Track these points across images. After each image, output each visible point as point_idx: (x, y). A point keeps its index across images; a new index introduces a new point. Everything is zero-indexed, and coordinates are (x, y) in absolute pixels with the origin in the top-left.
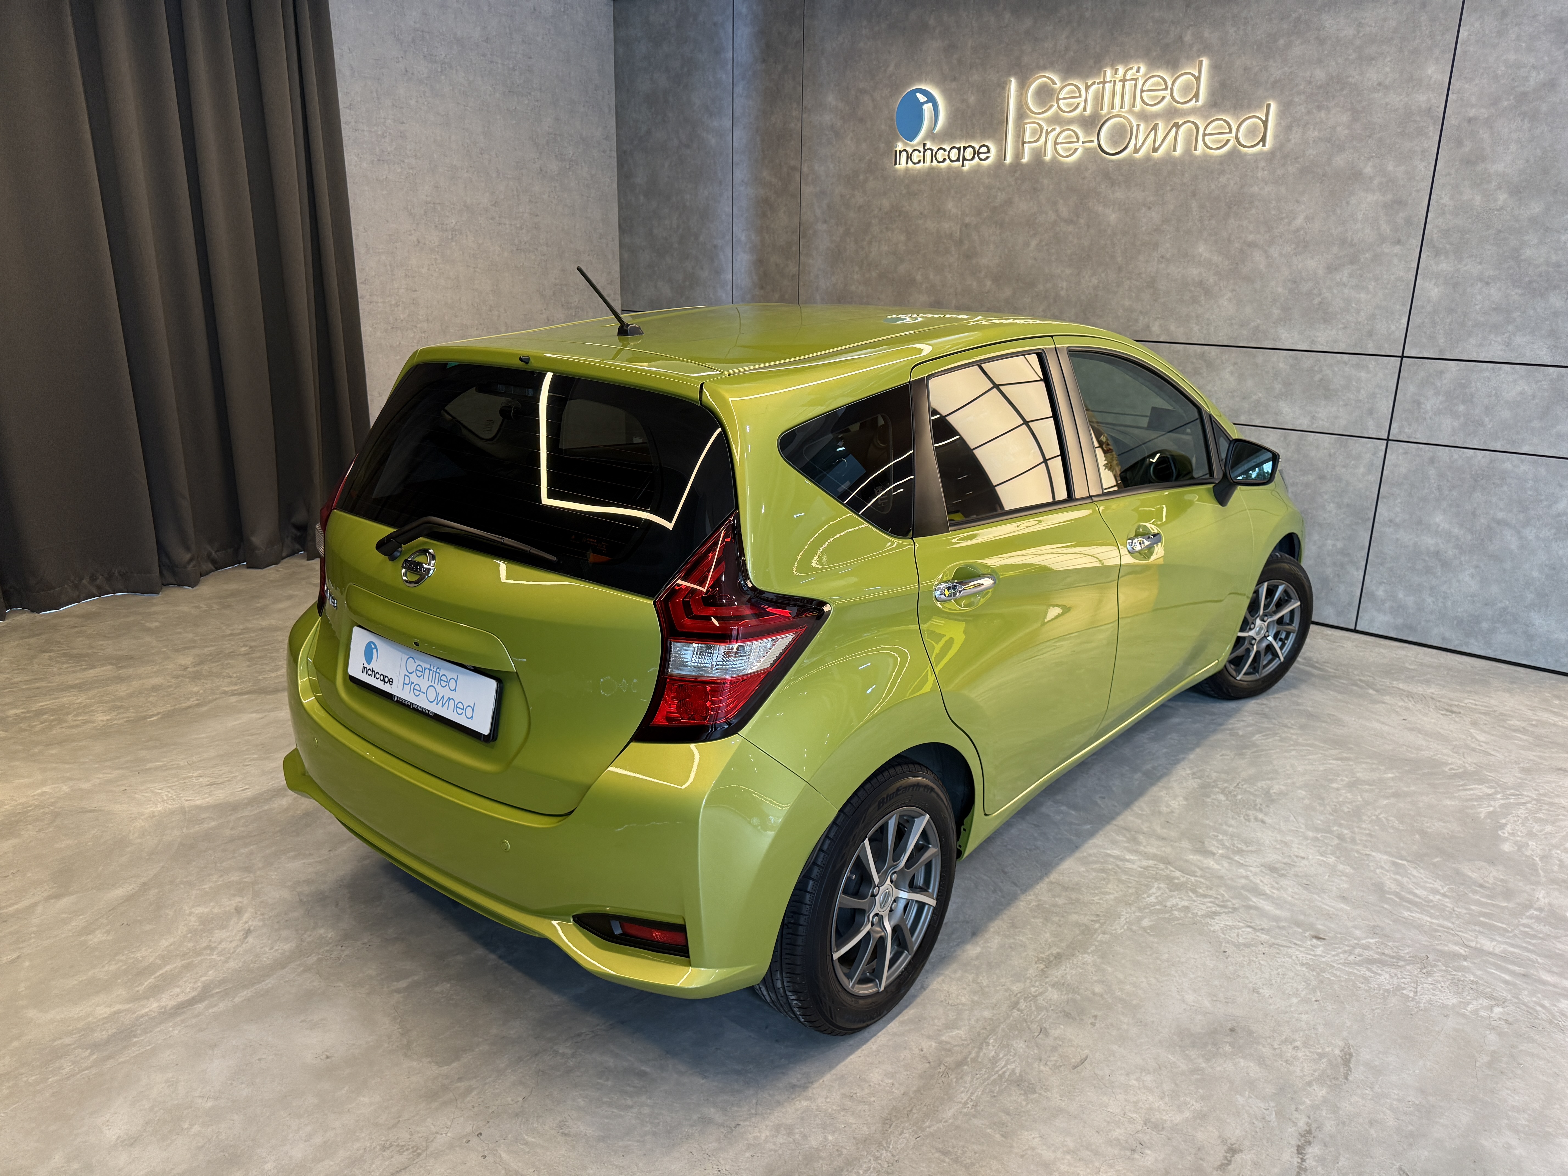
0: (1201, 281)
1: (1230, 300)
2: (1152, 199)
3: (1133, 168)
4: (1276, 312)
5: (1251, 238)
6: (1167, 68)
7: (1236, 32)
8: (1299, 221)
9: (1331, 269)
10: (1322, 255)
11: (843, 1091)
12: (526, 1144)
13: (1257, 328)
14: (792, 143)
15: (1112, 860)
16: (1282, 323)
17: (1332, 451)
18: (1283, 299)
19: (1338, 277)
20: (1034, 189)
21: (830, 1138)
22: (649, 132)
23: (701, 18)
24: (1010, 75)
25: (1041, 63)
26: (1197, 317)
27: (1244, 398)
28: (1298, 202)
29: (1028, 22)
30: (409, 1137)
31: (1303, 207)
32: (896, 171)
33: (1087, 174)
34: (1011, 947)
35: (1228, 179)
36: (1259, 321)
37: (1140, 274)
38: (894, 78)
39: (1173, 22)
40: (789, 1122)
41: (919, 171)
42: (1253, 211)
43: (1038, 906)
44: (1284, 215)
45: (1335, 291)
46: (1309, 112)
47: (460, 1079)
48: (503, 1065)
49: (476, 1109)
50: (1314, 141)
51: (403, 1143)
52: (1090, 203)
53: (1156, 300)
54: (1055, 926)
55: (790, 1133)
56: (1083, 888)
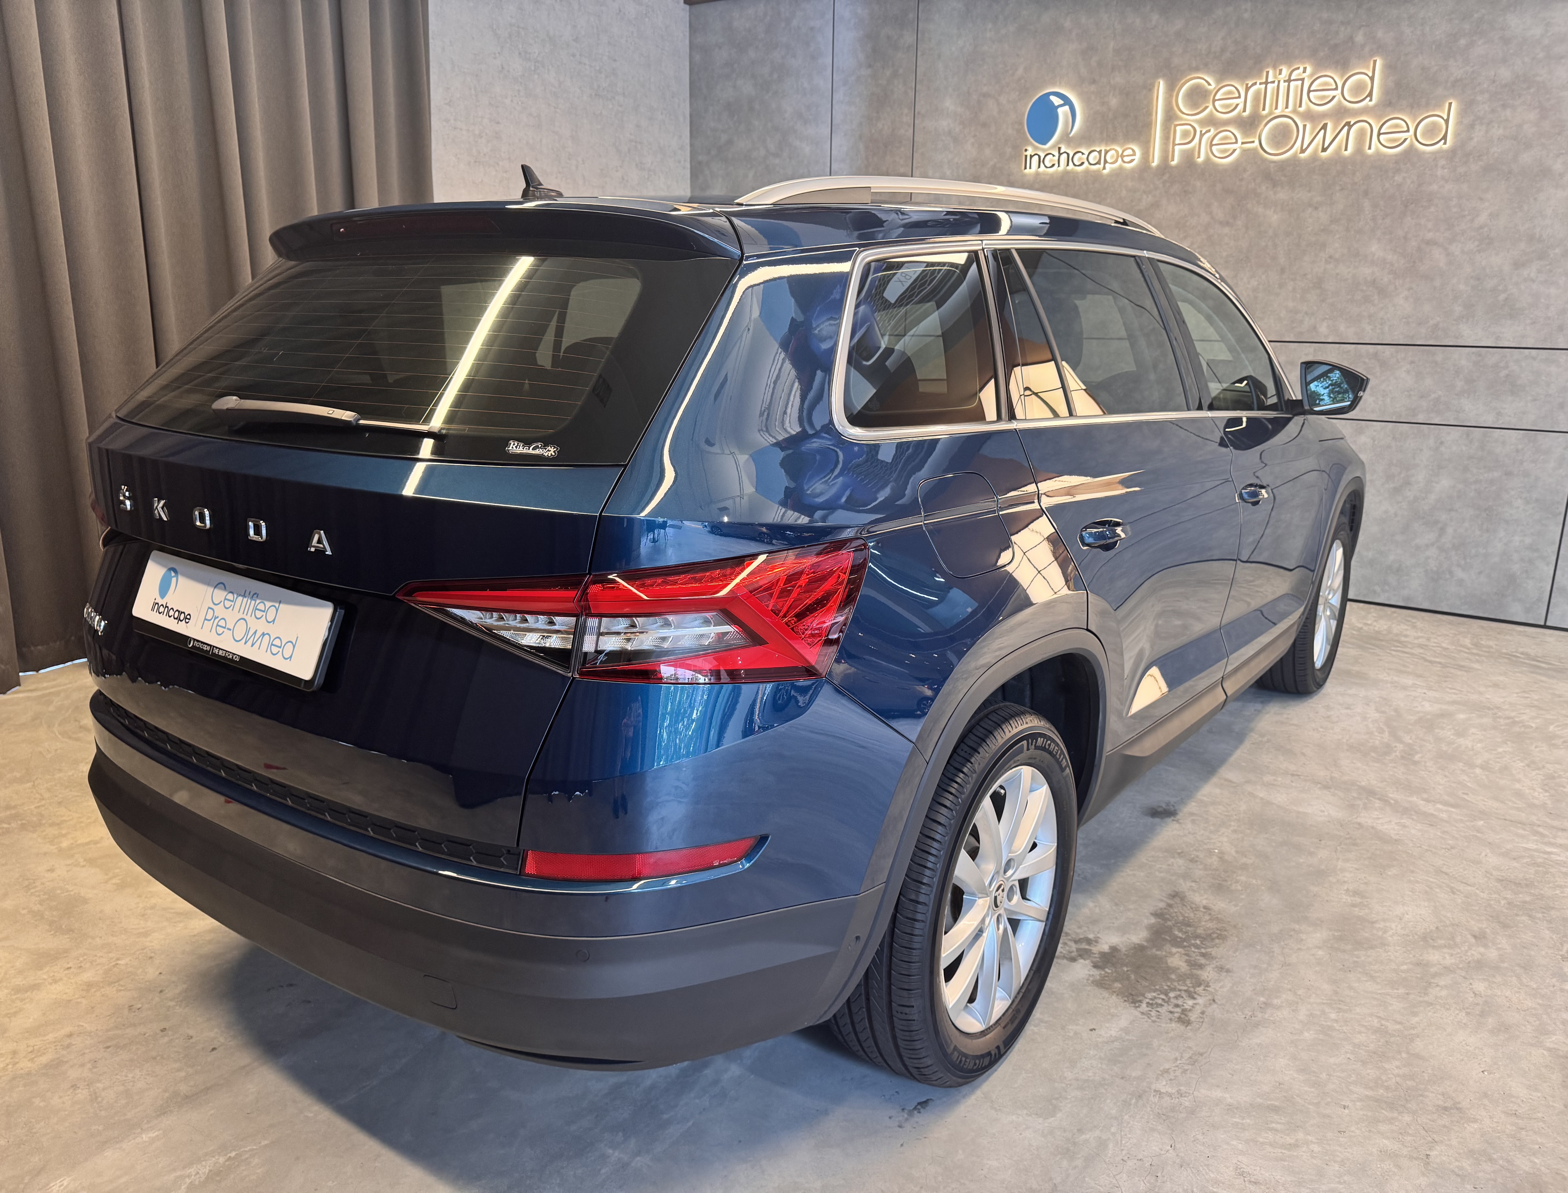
0: (1374, 280)
1: (1406, 298)
2: (1319, 199)
3: (1298, 168)
4: (1458, 309)
5: (1430, 236)
6: (1336, 68)
7: (1412, 32)
8: (1483, 218)
9: (1518, 265)
10: (1508, 252)
11: (1500, 1107)
13: (1436, 326)
14: (902, 149)
16: (1464, 320)
17: (1520, 447)
18: (1465, 296)
19: (1525, 273)
20: (1185, 191)
22: (730, 142)
23: (795, 23)
24: (1156, 76)
25: (1194, 65)
26: (1370, 316)
27: (1422, 397)
28: (1481, 199)
29: (1179, 24)
31: (1487, 204)
32: (1025, 175)
33: (1245, 176)
35: (1404, 178)
36: (1439, 319)
37: (1305, 275)
38: (1023, 81)
39: (1342, 23)
40: (1477, 1146)
41: (1052, 175)
42: (1432, 209)
44: (1466, 213)
45: (1523, 287)
46: (1493, 111)
47: (1080, 1130)
48: (1114, 1111)
49: (1129, 1162)
50: (1499, 139)
52: (1249, 206)
53: (1323, 301)
54: (1545, 922)
55: (1491, 1160)
56: (1536, 884)
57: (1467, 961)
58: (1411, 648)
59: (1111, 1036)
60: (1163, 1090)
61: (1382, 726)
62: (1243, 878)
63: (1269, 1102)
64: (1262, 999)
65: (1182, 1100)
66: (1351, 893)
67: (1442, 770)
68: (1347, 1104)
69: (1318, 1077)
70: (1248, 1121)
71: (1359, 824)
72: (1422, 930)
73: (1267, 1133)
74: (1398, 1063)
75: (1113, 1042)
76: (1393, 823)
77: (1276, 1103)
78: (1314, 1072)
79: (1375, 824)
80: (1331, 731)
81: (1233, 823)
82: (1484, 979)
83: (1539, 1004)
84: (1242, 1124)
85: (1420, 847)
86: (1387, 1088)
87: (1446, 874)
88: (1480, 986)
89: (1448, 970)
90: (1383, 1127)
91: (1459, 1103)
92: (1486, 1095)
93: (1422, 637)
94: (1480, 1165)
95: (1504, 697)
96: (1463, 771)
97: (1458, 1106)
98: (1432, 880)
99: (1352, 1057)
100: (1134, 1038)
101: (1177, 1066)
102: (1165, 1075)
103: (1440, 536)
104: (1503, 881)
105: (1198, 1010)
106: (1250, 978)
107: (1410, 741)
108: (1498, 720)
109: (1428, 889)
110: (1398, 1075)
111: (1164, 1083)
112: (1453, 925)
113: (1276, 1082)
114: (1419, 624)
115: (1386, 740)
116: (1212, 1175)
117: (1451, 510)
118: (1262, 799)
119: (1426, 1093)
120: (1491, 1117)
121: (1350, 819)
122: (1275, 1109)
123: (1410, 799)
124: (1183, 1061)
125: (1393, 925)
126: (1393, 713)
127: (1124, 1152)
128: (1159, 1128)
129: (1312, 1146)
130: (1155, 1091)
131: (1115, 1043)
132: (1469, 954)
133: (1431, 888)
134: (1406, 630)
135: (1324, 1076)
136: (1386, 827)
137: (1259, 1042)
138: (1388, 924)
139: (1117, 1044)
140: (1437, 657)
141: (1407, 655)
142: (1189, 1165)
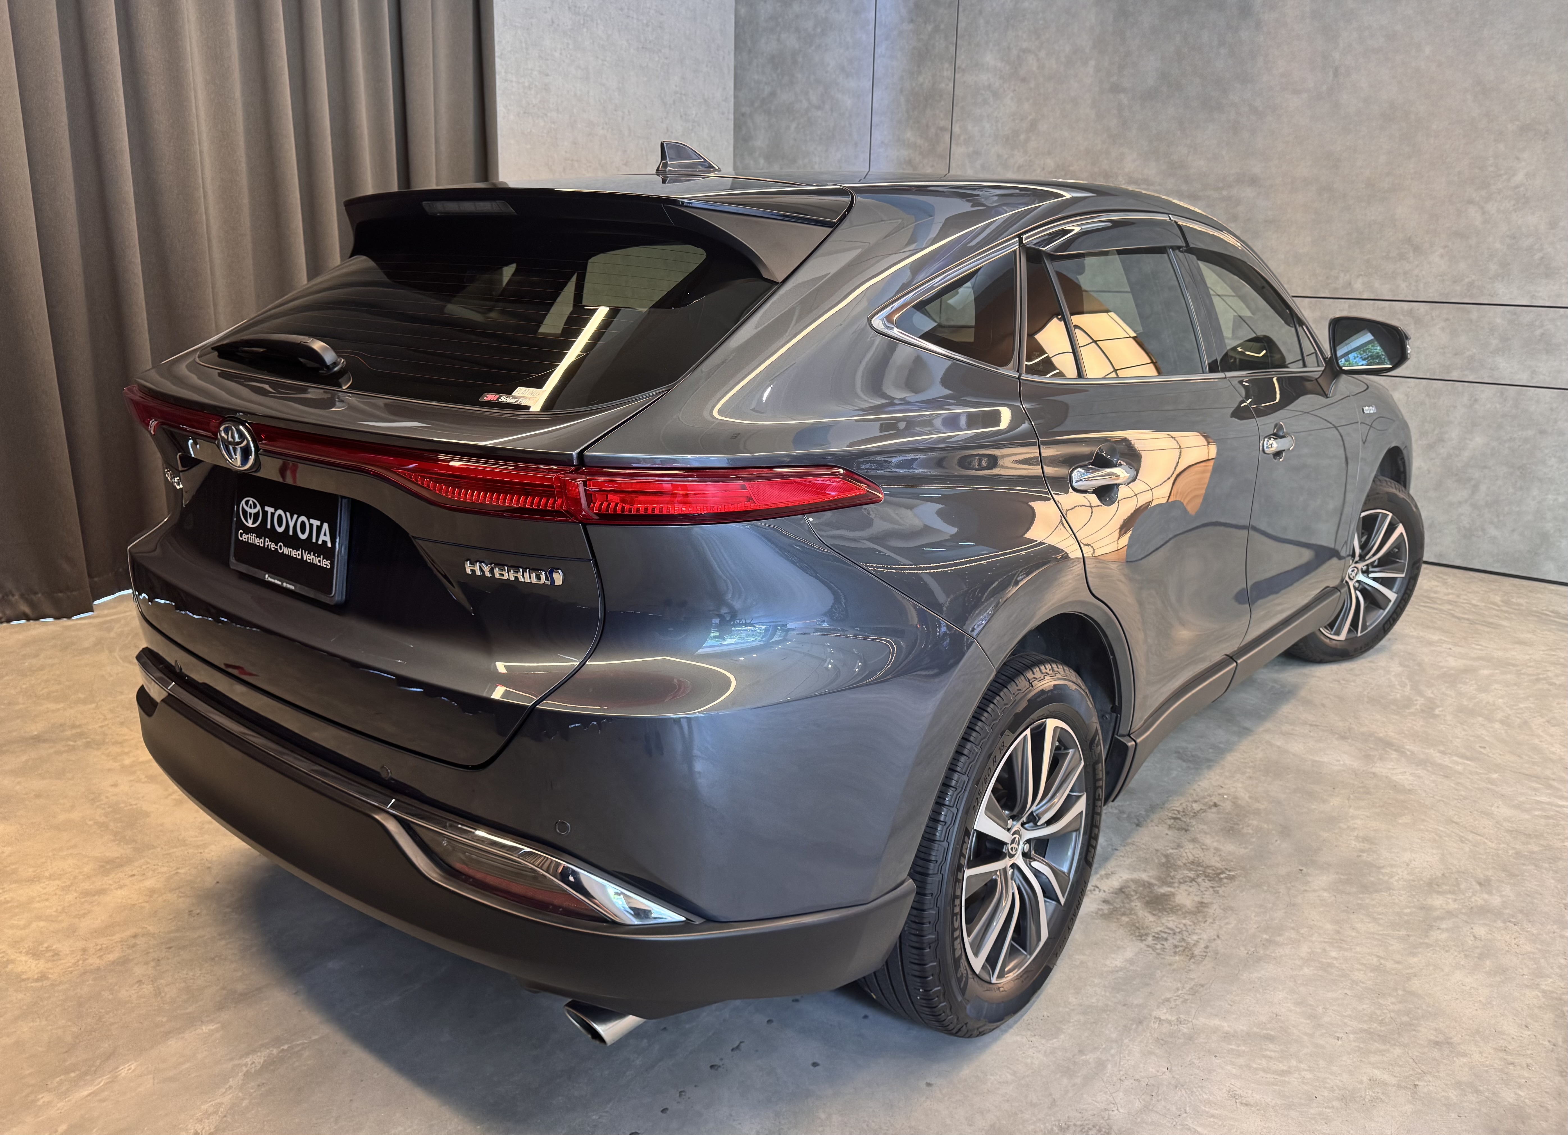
1: (1442, 256)
4: (1493, 267)
8: (1520, 177)
10: (1544, 211)
11: (1490, 1045)
12: (1212, 1116)
13: (1472, 283)
14: (942, 103)
15: (1546, 806)
16: (1500, 278)
17: (1554, 406)
18: (1501, 254)
21: (1522, 1094)
22: (773, 94)
26: (1405, 274)
27: (1456, 355)
28: (1517, 158)
30: (1081, 1115)
31: (1523, 163)
34: (1528, 895)
36: (1474, 277)
40: (1464, 1079)
43: (1517, 853)
45: (1558, 246)
47: (1081, 1052)
48: (1115, 1036)
49: (1126, 1083)
51: (1079, 1123)
54: (1551, 872)
55: (1477, 1091)
56: (1545, 835)
57: (1470, 907)
58: (1440, 604)
59: (1116, 966)
60: (1162, 1018)
61: (1403, 680)
62: (1255, 822)
63: (1265, 1032)
64: (1265, 936)
65: (1181, 1027)
66: (1360, 840)
67: (1461, 724)
68: (1340, 1035)
69: (1315, 1010)
70: (1244, 1048)
71: (1374, 773)
72: (1428, 876)
73: (1261, 1060)
74: (1393, 1000)
75: (1117, 971)
76: (1408, 774)
77: (1272, 1033)
78: (1311, 1005)
79: (1389, 775)
80: (1353, 684)
81: (1248, 770)
82: (1485, 924)
83: (1537, 949)
84: (1238, 1051)
85: (1433, 797)
86: (1381, 1023)
87: (1456, 823)
88: (1481, 931)
89: (1450, 914)
90: (1373, 1059)
91: (1451, 1038)
92: (1478, 1031)
93: (1452, 594)
94: (1466, 1095)
95: (1529, 654)
96: (1483, 725)
97: (1449, 1040)
98: (1441, 829)
99: (1349, 992)
100: (1138, 969)
101: (1178, 996)
102: (1166, 1003)
103: (1473, 493)
104: (1512, 831)
105: (1202, 945)
106: (1255, 916)
107: (1432, 696)
108: (1522, 676)
109: (1437, 838)
110: (1393, 1011)
111: (1165, 1011)
112: (1458, 872)
113: (1273, 1013)
114: (1450, 581)
115: (1407, 694)
116: (1205, 1096)
117: (1485, 467)
118: (1279, 747)
119: (1420, 1028)
120: (1481, 1053)
121: (1365, 769)
122: (1271, 1039)
123: (1427, 751)
124: (1185, 991)
125: (1400, 871)
126: (1416, 667)
127: (1121, 1073)
128: (1157, 1051)
129: (1303, 1073)
130: (1155, 1018)
131: (1120, 973)
132: (1473, 900)
133: (1440, 837)
134: (1437, 586)
135: (1320, 1009)
136: (1400, 777)
137: (1260, 975)
138: (1394, 870)
139: (1121, 974)
140: (1465, 614)
141: (1435, 611)
142: (1183, 1086)
